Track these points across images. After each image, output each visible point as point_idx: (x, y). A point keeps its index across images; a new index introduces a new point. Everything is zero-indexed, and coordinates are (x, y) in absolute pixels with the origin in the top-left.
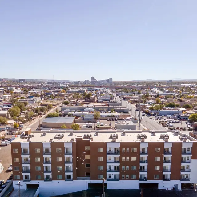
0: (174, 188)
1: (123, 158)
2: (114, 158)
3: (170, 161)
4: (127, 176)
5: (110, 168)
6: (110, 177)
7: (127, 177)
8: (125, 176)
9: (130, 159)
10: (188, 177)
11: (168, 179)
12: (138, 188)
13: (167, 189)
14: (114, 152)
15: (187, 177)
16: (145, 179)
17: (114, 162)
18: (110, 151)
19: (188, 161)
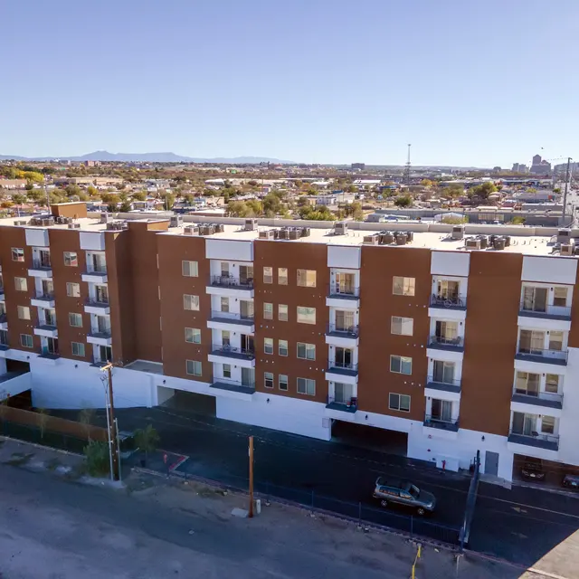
0: (474, 468)
1: (268, 307)
2: (238, 302)
3: (461, 344)
4: (284, 378)
5: (226, 341)
6: (227, 374)
7: (283, 386)
8: (276, 378)
9: (293, 313)
10: (555, 430)
11: (454, 422)
12: (325, 434)
13: (439, 465)
14: (238, 282)
15: (548, 429)
16: (353, 406)
17: (238, 318)
18: (225, 274)
19: (557, 355)
